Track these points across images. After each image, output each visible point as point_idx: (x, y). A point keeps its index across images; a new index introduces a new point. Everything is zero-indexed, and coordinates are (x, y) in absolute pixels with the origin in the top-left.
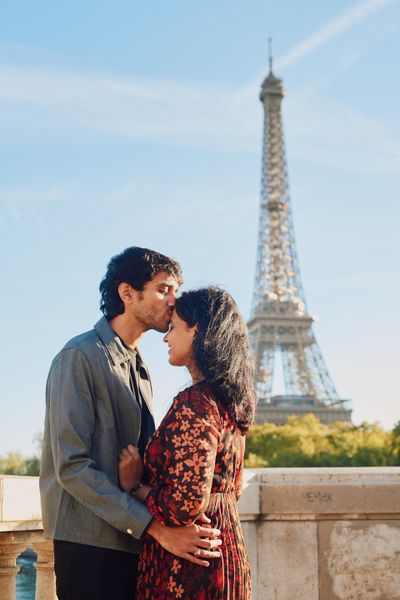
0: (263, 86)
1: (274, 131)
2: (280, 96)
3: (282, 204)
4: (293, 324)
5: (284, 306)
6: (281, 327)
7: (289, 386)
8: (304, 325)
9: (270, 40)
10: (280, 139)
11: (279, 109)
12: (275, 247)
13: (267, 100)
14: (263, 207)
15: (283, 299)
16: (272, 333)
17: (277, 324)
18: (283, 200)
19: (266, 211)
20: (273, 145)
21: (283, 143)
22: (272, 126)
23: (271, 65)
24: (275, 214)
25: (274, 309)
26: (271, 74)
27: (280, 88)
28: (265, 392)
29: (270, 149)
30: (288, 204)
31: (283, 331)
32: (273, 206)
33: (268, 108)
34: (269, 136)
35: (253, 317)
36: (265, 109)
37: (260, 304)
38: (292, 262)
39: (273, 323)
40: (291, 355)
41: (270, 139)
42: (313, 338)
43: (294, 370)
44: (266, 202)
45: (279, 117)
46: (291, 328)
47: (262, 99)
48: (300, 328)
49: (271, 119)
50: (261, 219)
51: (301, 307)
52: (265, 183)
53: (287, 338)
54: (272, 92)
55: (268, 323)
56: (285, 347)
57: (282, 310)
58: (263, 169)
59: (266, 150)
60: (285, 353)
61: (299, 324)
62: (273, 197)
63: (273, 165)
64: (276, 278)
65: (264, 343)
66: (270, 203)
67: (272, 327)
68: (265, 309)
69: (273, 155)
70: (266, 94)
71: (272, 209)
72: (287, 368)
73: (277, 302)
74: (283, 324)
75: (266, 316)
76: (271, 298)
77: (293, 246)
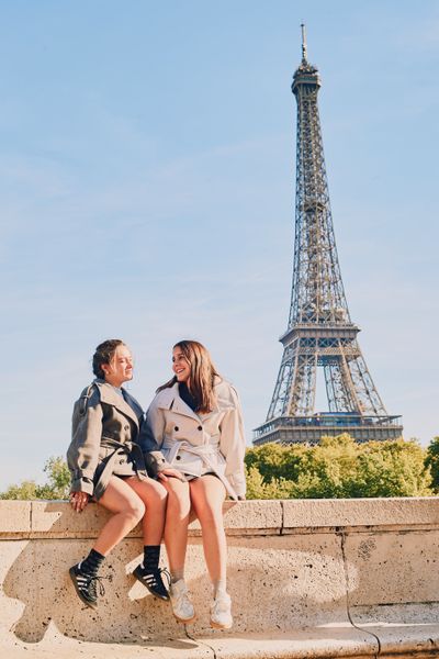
0: (295, 77)
1: (310, 125)
2: (316, 87)
3: (320, 205)
4: (335, 335)
5: (324, 315)
6: (323, 339)
7: (333, 403)
8: (352, 335)
10: (317, 134)
11: (314, 102)
13: (300, 92)
14: (299, 208)
15: (326, 308)
16: (312, 346)
17: (318, 336)
18: (319, 200)
19: (303, 213)
20: (308, 141)
21: (320, 138)
24: (312, 216)
25: (314, 320)
26: (304, 61)
27: (316, 78)
28: (307, 411)
29: (306, 145)
30: (327, 205)
31: (324, 343)
32: (310, 207)
33: (302, 101)
34: (303, 131)
35: (292, 328)
36: (298, 101)
37: (298, 315)
38: (333, 267)
39: (313, 335)
40: (333, 369)
41: (305, 134)
42: (358, 350)
43: (338, 386)
44: (302, 203)
45: (315, 110)
46: (334, 339)
47: (295, 91)
48: (343, 339)
50: (297, 222)
51: (345, 317)
52: (301, 182)
53: (330, 351)
54: (305, 84)
55: (308, 335)
56: (326, 360)
57: (322, 320)
58: (298, 167)
59: (301, 147)
60: (327, 367)
61: (341, 335)
62: (312, 197)
63: (309, 163)
64: (316, 288)
65: (304, 356)
66: (306, 205)
67: (312, 339)
68: (304, 320)
69: (309, 151)
70: (299, 85)
71: (310, 211)
72: (330, 384)
73: (318, 311)
74: (324, 335)
75: (306, 327)
76: (310, 307)
77: (334, 250)
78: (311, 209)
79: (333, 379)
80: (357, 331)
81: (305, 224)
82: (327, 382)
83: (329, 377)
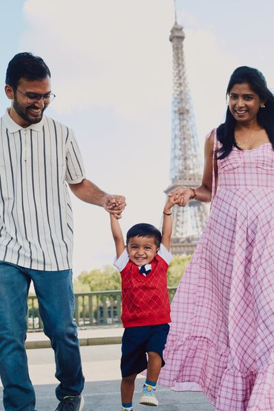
0: (172, 31)
1: (180, 61)
2: (182, 38)
3: (187, 110)
5: (192, 177)
7: (196, 229)
10: (183, 66)
11: (182, 47)
12: (184, 139)
13: (175, 41)
14: (176, 112)
15: (191, 172)
18: (187, 108)
19: (177, 115)
20: (180, 71)
22: (179, 58)
23: (176, 17)
24: (183, 117)
25: (185, 179)
26: (176, 23)
27: (183, 32)
28: (182, 234)
29: (178, 73)
30: (191, 110)
32: (181, 111)
33: (175, 46)
34: (176, 65)
35: (173, 185)
36: (173, 46)
37: (176, 177)
38: (195, 148)
40: (196, 208)
41: (177, 67)
43: (198, 218)
44: (176, 109)
45: (182, 52)
47: (171, 40)
49: (178, 54)
50: (173, 121)
52: (175, 96)
56: (192, 204)
57: (190, 179)
58: (173, 87)
59: (175, 74)
60: (192, 207)
62: (182, 105)
63: (180, 84)
64: (185, 159)
66: (179, 110)
68: (180, 179)
69: (180, 77)
70: (174, 37)
71: (181, 114)
72: (194, 217)
73: (187, 174)
75: (182, 184)
76: (183, 172)
77: (195, 138)
79: (195, 215)
81: (177, 122)
82: (192, 217)
83: (193, 214)
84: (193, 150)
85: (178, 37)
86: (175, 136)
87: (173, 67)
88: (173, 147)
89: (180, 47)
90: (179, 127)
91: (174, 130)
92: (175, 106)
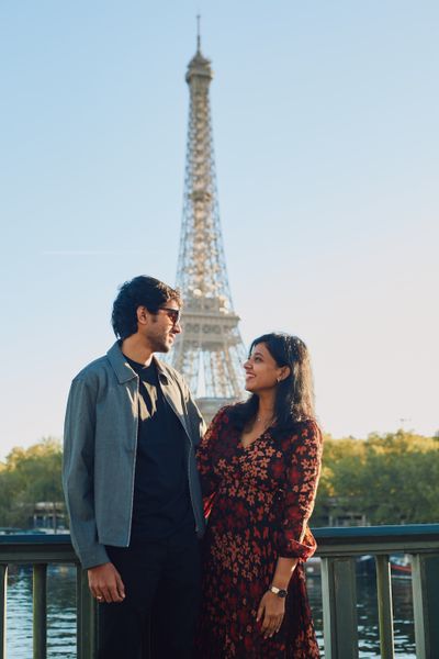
0: (190, 66)
1: (202, 115)
2: (208, 78)
3: (208, 195)
5: (209, 303)
6: (206, 326)
7: (211, 388)
8: (230, 323)
9: (198, 17)
10: (207, 124)
11: (206, 92)
12: (200, 240)
13: (194, 82)
14: (189, 196)
15: (208, 295)
16: (197, 332)
17: (202, 322)
18: (209, 191)
19: (190, 201)
20: (199, 131)
21: (210, 129)
22: (199, 111)
23: (199, 45)
24: (200, 204)
25: (199, 306)
26: (198, 53)
27: (209, 70)
29: (196, 135)
30: (214, 195)
31: (208, 329)
32: (198, 196)
33: (195, 91)
34: (195, 120)
36: (191, 91)
38: (217, 256)
39: (198, 321)
40: (214, 354)
41: (196, 124)
42: (239, 337)
43: (216, 371)
44: (190, 192)
45: (206, 102)
46: (216, 326)
47: (189, 80)
48: (226, 327)
49: (198, 103)
50: (184, 210)
51: (227, 304)
52: (190, 170)
53: (212, 337)
54: (199, 74)
55: (193, 321)
56: (207, 346)
57: (207, 307)
58: (188, 156)
59: (192, 136)
60: (207, 353)
61: (224, 323)
62: (200, 186)
63: (199, 152)
64: (200, 273)
65: (188, 342)
66: (195, 193)
67: (197, 325)
68: (189, 306)
69: (199, 141)
70: (193, 75)
71: (198, 200)
72: (209, 369)
73: (203, 299)
74: (208, 322)
75: (192, 313)
77: (219, 240)
78: (199, 197)
79: (212, 365)
80: (238, 319)
81: (190, 213)
82: (205, 368)
83: (208, 364)
84: (214, 259)
85: (200, 76)
86: (187, 234)
87: (189, 124)
88: (182, 252)
89: (202, 92)
90: (193, 221)
91: (184, 225)
92: (190, 187)
